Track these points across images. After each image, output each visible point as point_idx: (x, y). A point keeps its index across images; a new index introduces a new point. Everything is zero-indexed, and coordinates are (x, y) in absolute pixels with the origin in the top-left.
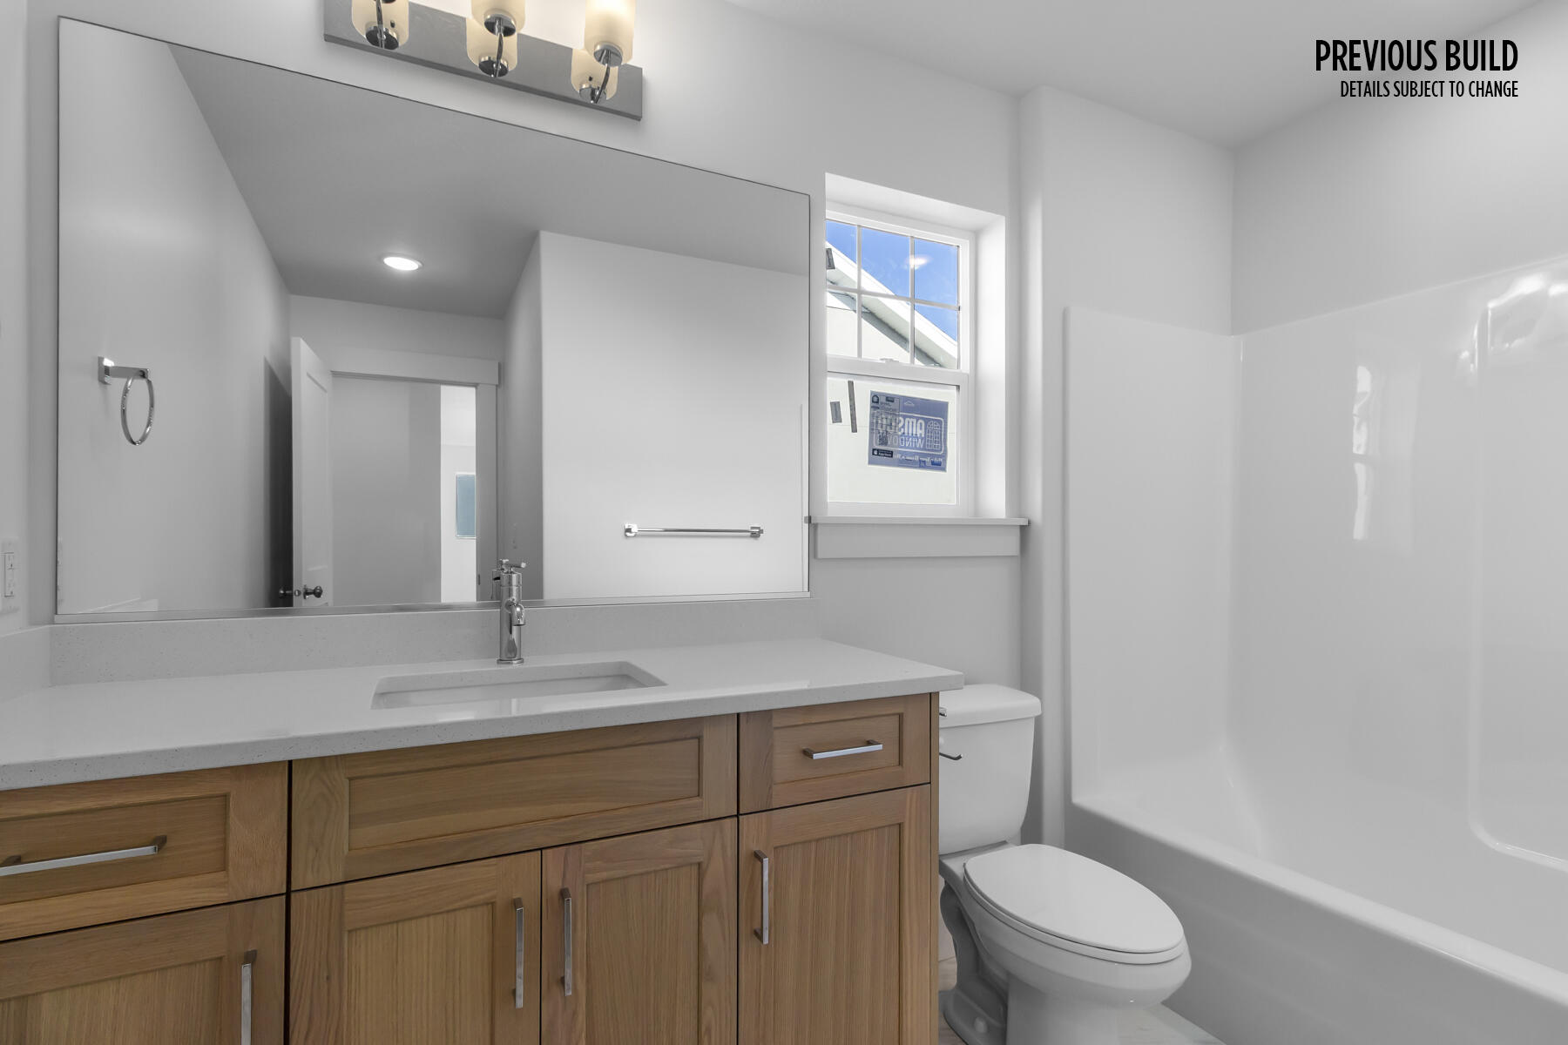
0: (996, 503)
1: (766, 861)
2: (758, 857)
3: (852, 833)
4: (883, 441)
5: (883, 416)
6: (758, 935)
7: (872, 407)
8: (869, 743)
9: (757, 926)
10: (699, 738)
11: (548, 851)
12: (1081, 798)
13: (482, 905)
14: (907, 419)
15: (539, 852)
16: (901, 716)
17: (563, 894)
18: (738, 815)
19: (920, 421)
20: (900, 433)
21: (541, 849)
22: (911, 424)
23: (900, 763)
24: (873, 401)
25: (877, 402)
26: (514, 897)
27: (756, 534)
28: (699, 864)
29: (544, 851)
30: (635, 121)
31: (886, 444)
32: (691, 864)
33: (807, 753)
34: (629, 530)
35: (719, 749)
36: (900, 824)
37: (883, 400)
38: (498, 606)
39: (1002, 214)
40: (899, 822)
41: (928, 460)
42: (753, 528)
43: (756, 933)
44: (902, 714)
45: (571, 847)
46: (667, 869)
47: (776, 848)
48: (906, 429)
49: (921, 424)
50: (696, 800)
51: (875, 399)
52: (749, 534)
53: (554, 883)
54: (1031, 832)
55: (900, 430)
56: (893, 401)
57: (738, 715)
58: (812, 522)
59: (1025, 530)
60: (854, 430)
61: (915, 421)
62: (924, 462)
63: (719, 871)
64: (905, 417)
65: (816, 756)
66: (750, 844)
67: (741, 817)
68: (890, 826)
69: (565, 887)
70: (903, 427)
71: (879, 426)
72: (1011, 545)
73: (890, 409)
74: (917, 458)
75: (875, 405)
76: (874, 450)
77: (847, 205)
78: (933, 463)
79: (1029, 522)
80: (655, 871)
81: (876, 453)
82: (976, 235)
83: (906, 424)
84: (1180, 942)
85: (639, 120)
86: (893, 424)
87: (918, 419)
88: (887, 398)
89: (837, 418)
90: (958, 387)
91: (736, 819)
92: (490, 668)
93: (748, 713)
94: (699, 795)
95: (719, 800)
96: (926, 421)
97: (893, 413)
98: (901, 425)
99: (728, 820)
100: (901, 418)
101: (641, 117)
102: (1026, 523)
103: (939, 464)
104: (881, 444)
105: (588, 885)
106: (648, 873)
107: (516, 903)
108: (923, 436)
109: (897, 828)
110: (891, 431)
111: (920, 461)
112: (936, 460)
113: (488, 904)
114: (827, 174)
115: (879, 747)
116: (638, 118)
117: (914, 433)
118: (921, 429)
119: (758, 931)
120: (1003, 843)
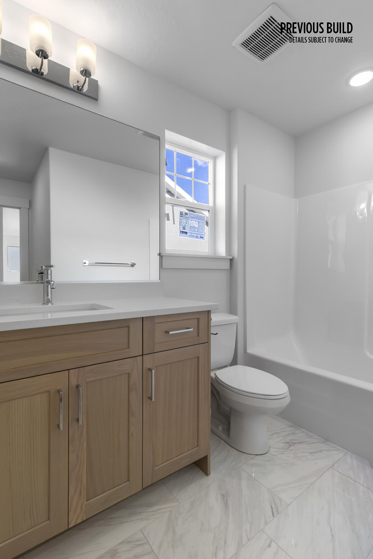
0: (222, 251)
1: (153, 371)
2: (150, 370)
3: (182, 361)
4: (184, 228)
5: (184, 219)
6: (150, 398)
7: (180, 216)
8: (188, 328)
9: (149, 395)
10: (128, 327)
11: (71, 370)
12: (250, 351)
13: (45, 392)
14: (192, 221)
15: (68, 371)
16: (198, 319)
17: (78, 387)
18: (143, 355)
19: (196, 222)
20: (189, 226)
21: (69, 370)
22: (193, 223)
23: (198, 336)
24: (181, 214)
25: (182, 214)
26: (58, 389)
27: (133, 265)
28: (129, 374)
29: (70, 370)
30: (95, 101)
31: (185, 229)
32: (125, 374)
33: (167, 332)
34: (85, 263)
35: (136, 330)
36: (198, 357)
37: (184, 214)
38: (43, 283)
39: (225, 152)
40: (198, 356)
41: (199, 236)
42: (132, 263)
43: (149, 398)
44: (199, 318)
45: (81, 368)
46: (117, 376)
47: (156, 367)
48: (192, 225)
49: (197, 223)
50: (128, 350)
51: (181, 213)
52: (130, 265)
53: (74, 382)
54: (234, 362)
55: (189, 225)
56: (187, 214)
57: (143, 318)
58: (161, 255)
59: (231, 260)
60: (174, 224)
61: (195, 222)
62: (198, 236)
63: (136, 376)
64: (191, 220)
65: (171, 333)
66: (147, 365)
67: (143, 356)
68: (194, 358)
69: (78, 384)
70: (191, 224)
71: (183, 223)
72: (227, 265)
73: (186, 217)
74: (195, 235)
75: (182, 215)
76: (181, 231)
77: (172, 143)
78: (201, 237)
79: (233, 258)
80: (113, 377)
81: (181, 232)
82: (215, 158)
83: (192, 223)
84: (287, 392)
85: (97, 101)
86: (187, 222)
87: (196, 221)
88: (185, 213)
89: (168, 219)
90: (209, 211)
91: (142, 356)
92: (40, 306)
93: (146, 317)
94: (128, 348)
95: (136, 349)
96: (199, 222)
97: (187, 218)
98: (190, 223)
99: (139, 357)
100: (190, 221)
101: (98, 99)
102: (232, 258)
103: (203, 238)
104: (184, 229)
105: (87, 383)
106: (109, 377)
107: (59, 391)
108: (197, 227)
109: (197, 358)
110: (187, 225)
111: (196, 236)
112: (202, 236)
113: (47, 392)
114: (166, 130)
115: (192, 329)
116: (96, 100)
117: (194, 226)
118: (197, 225)
119: (150, 397)
120: (226, 366)
